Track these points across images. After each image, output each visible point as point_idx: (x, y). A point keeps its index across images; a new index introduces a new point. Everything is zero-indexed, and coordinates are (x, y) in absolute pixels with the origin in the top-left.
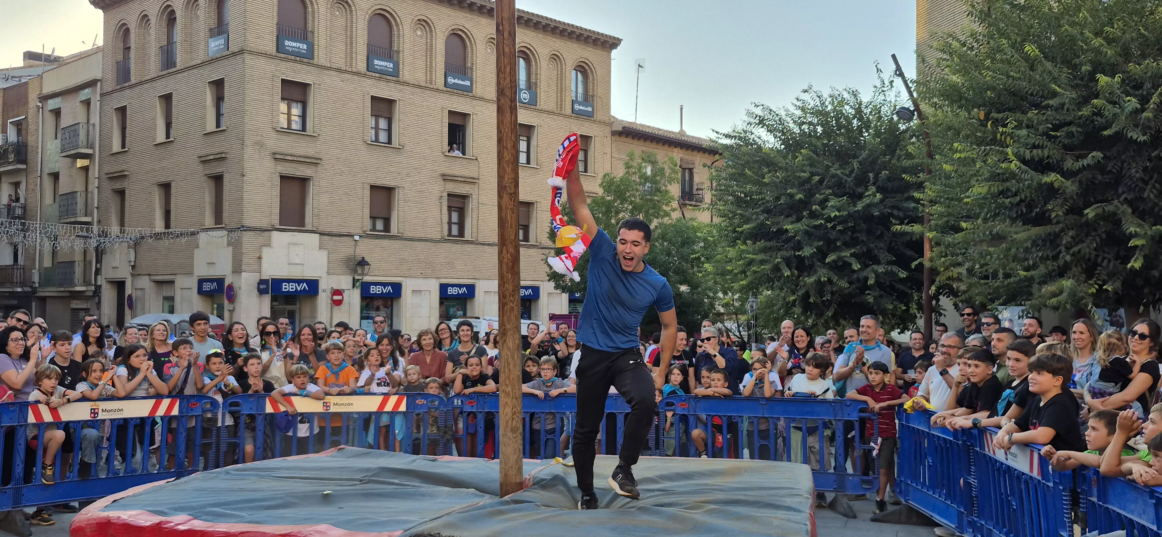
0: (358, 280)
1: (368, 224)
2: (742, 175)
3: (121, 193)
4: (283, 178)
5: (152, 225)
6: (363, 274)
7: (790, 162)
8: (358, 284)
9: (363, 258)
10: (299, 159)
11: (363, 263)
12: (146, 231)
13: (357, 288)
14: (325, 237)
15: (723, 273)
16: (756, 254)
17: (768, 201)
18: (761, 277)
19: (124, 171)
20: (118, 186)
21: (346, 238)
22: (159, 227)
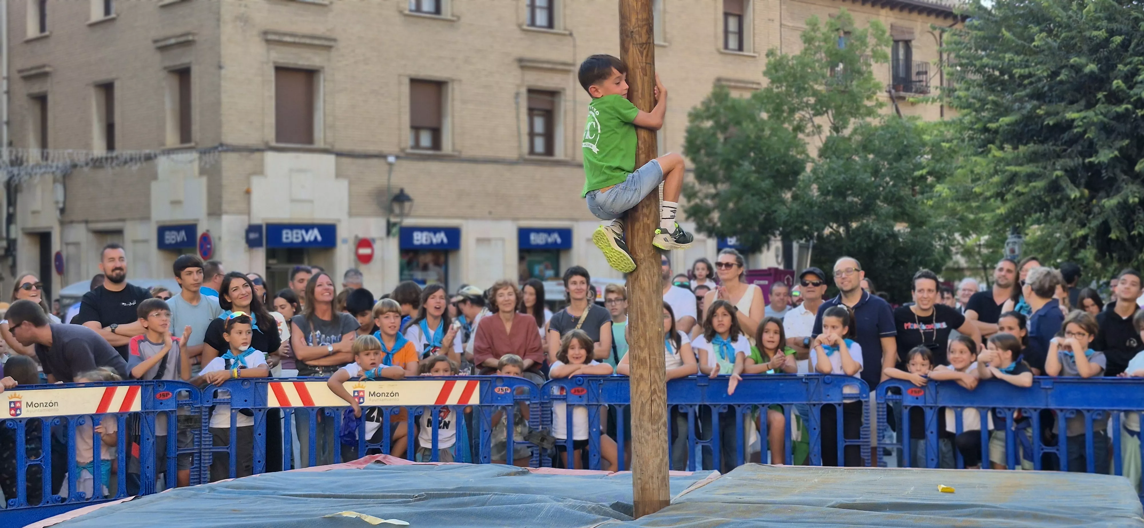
0: (395, 224)
1: (407, 137)
2: (994, 39)
3: (42, 100)
4: (280, 70)
5: (88, 146)
6: (402, 215)
7: (1074, 16)
8: (395, 230)
9: (402, 191)
10: (303, 40)
11: (401, 198)
12: (80, 157)
13: (394, 236)
14: (345, 160)
15: (966, 197)
16: (1021, 165)
17: (1040, 80)
18: (1028, 202)
19: (44, 66)
20: (36, 88)
21: (375, 161)
22: (99, 149)
